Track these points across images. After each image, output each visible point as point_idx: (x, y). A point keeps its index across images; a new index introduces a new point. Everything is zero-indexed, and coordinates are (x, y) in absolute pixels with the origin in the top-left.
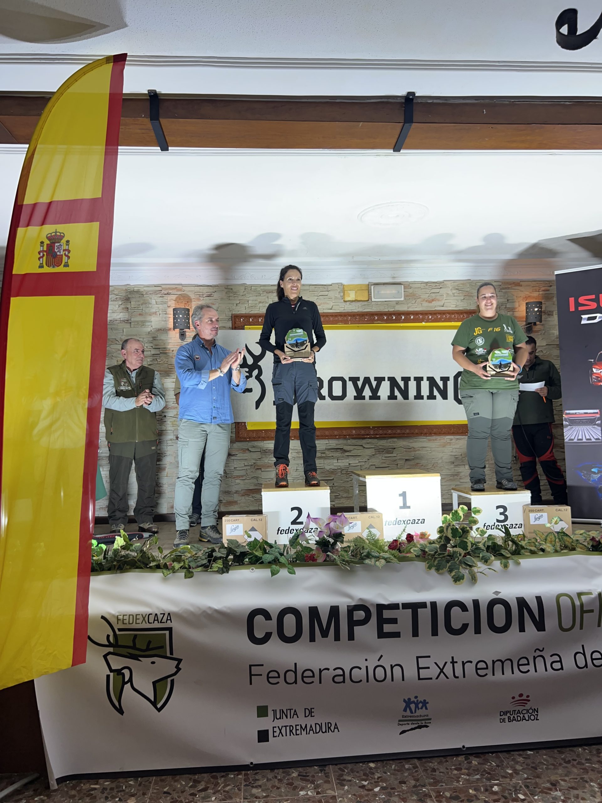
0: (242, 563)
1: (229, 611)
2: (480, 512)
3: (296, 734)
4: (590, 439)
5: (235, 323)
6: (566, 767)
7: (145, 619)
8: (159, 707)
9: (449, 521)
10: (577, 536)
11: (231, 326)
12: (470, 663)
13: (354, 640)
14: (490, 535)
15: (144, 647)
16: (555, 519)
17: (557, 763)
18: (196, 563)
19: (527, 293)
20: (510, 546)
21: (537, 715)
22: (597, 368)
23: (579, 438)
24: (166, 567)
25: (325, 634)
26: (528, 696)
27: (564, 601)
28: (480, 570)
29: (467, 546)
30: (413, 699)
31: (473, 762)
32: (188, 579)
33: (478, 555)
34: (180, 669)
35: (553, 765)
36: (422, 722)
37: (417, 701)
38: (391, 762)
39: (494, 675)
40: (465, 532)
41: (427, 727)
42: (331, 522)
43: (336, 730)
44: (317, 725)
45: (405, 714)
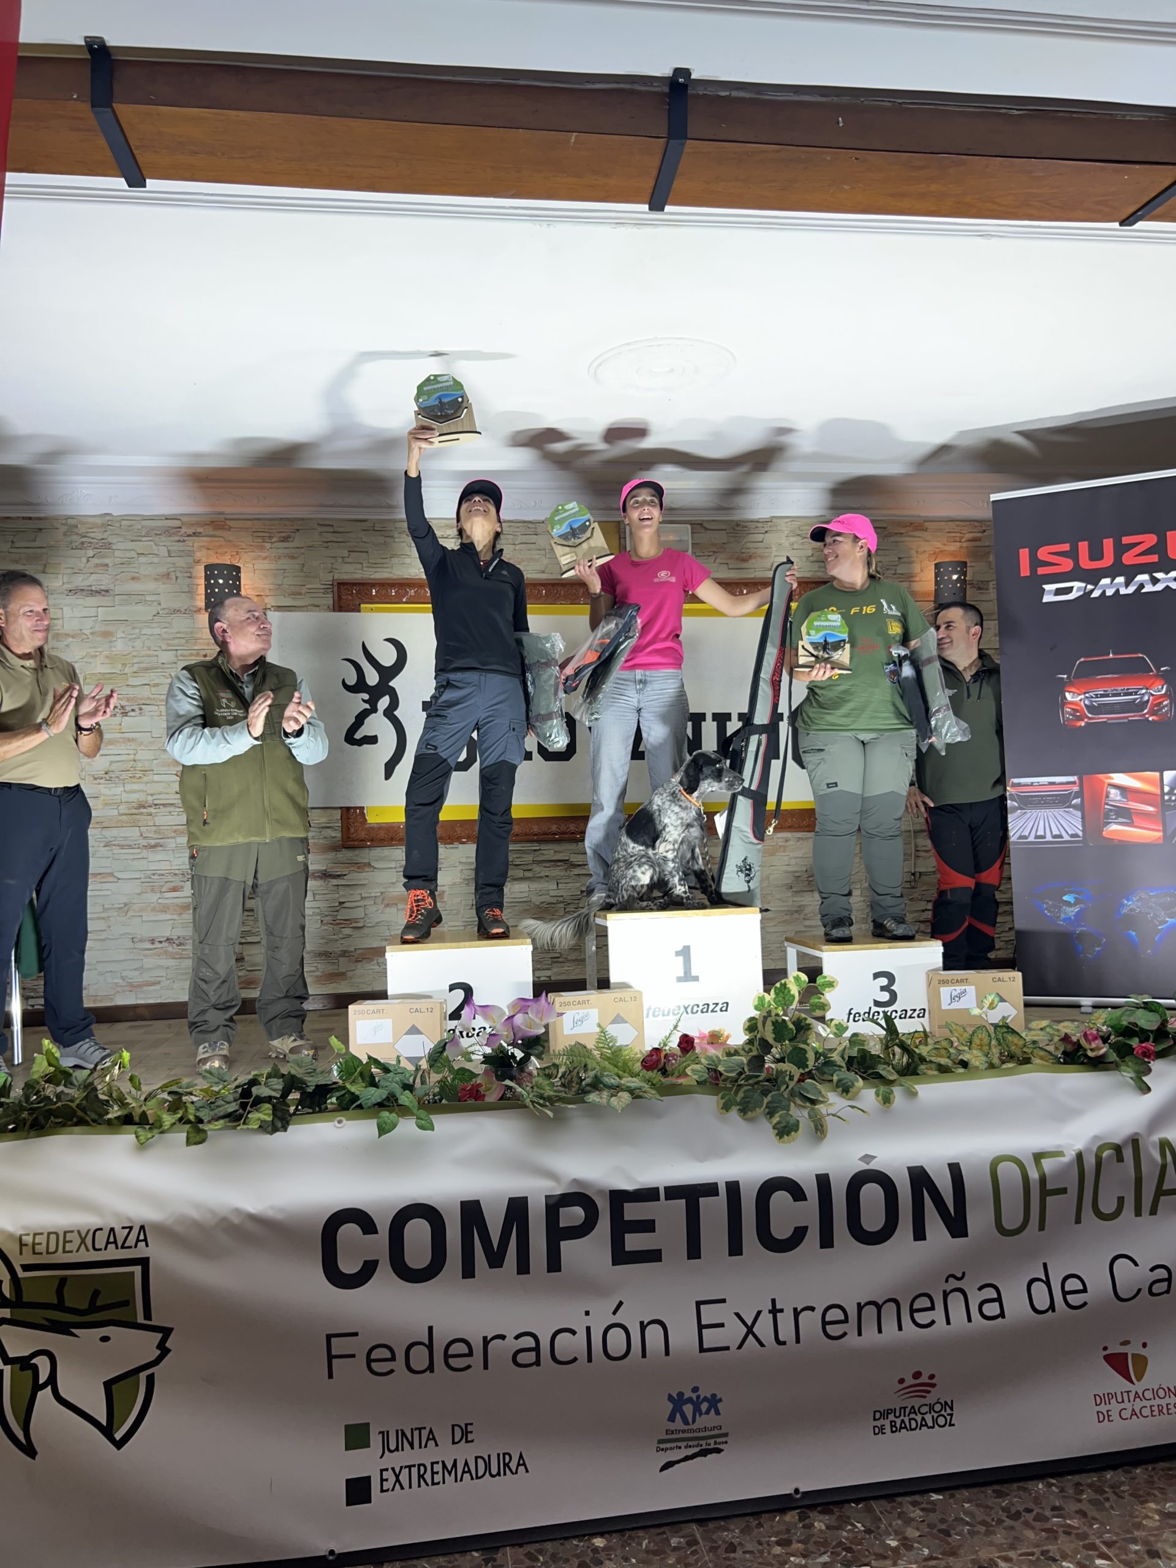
0: (322, 1107)
1: (279, 1216)
2: (833, 986)
3: (433, 1484)
4: (1060, 836)
5: (340, 598)
6: (1012, 1528)
7: (87, 1240)
8: (118, 1439)
9: (770, 1005)
10: (1033, 1033)
11: (331, 604)
12: (810, 1312)
13: (560, 1270)
14: (855, 1035)
15: (84, 1306)
16: (990, 998)
17: (993, 1520)
18: (212, 1110)
19: (938, 545)
20: (897, 1057)
21: (951, 1415)
22: (1074, 693)
23: (1038, 834)
24: (143, 1121)
25: (496, 1259)
26: (932, 1377)
27: (1007, 1170)
28: (832, 1110)
29: (807, 1059)
30: (688, 1394)
31: (816, 1524)
32: (194, 1147)
33: (830, 1078)
34: (168, 1351)
35: (983, 1523)
36: (709, 1441)
37: (698, 1397)
38: (641, 1533)
39: (860, 1334)
40: (802, 1027)
41: (719, 1451)
42: (518, 1012)
43: (521, 1468)
44: (480, 1461)
45: (672, 1426)
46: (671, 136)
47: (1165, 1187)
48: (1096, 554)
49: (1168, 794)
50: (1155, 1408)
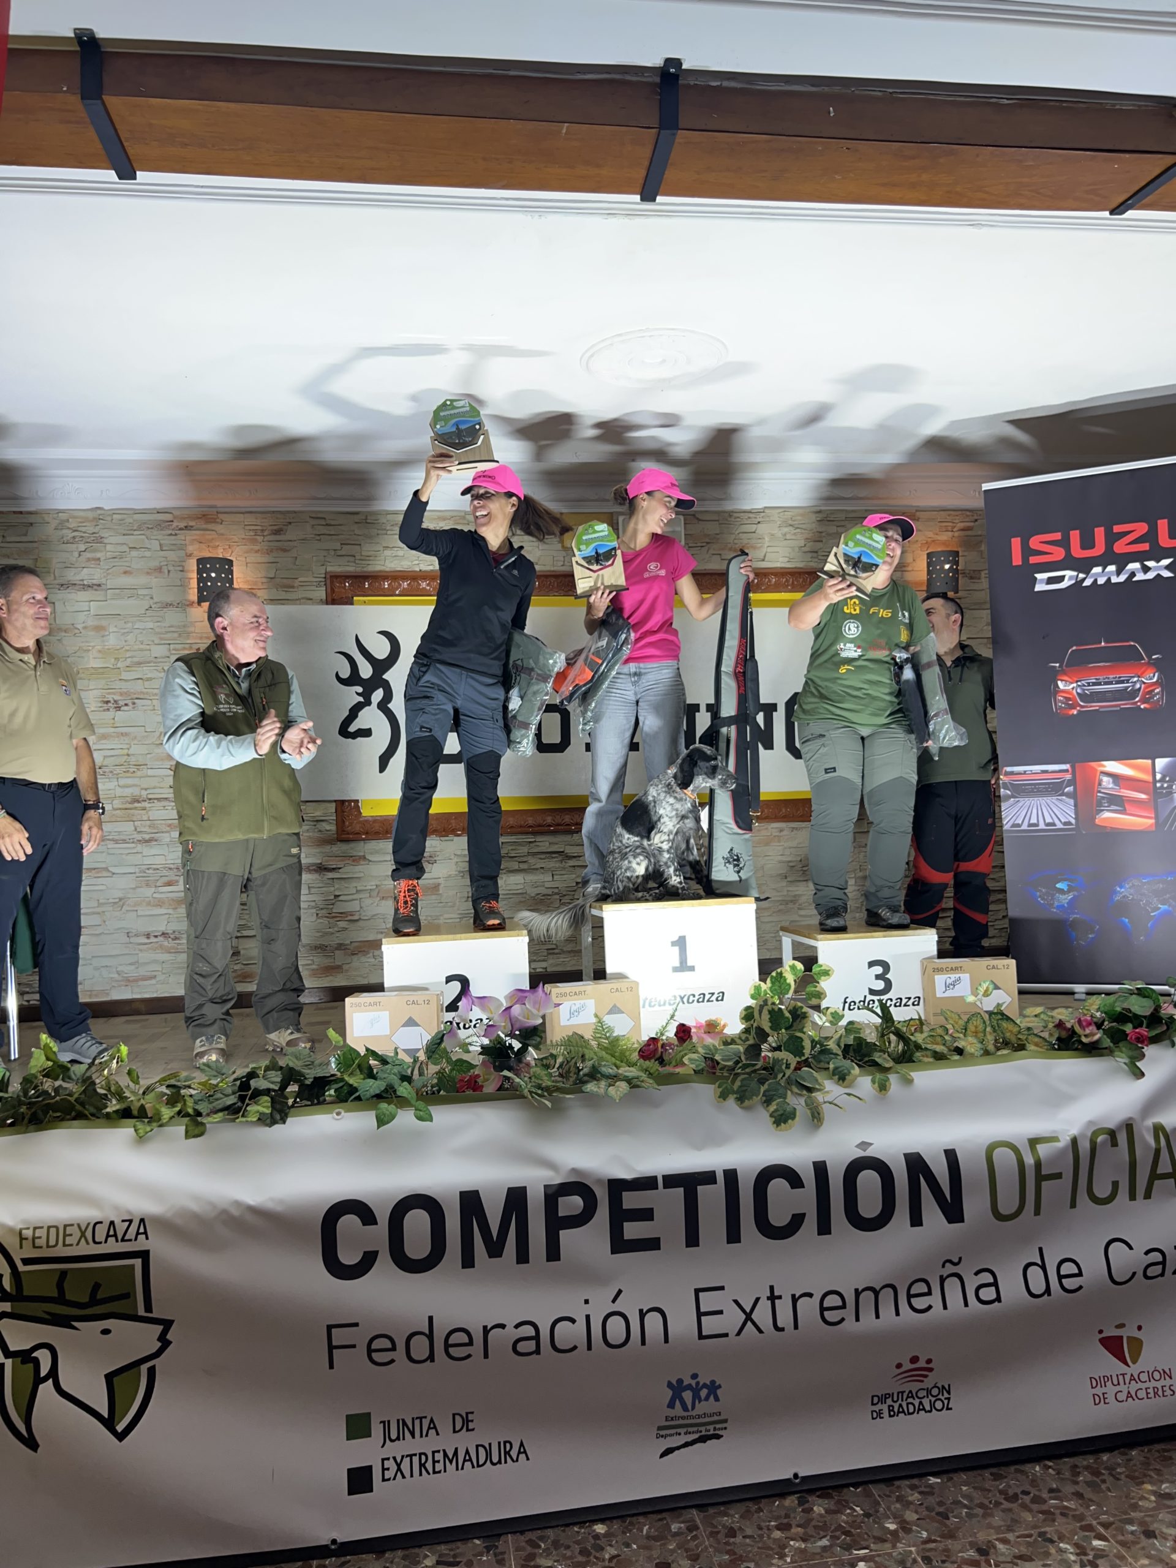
0: (318, 1100)
1: (279, 1208)
2: (828, 975)
3: (435, 1472)
4: (1053, 824)
5: (333, 591)
6: (1010, 1510)
7: (87, 1234)
8: (119, 1431)
9: (766, 993)
10: (1027, 1019)
11: (324, 597)
12: (808, 1298)
13: (559, 1260)
14: (851, 1023)
15: (85, 1299)
16: (985, 986)
17: (990, 1502)
18: (211, 1103)
19: (930, 534)
20: (892, 1045)
21: (949, 1399)
22: (1066, 681)
23: (1032, 822)
24: (142, 1114)
25: (495, 1249)
26: (929, 1361)
27: (1003, 1156)
28: (828, 1098)
29: (803, 1047)
30: (687, 1381)
31: (815, 1508)
32: (193, 1140)
33: (826, 1066)
34: (170, 1342)
35: (981, 1506)
36: (708, 1428)
37: (698, 1383)
38: (641, 1519)
39: (857, 1319)
40: (798, 1016)
41: (718, 1437)
42: (515, 1003)
43: (522, 1456)
44: (481, 1450)
45: (671, 1413)
46: (662, 126)
47: (1159, 1172)
48: (1088, 542)
49: (1160, 781)
50: (1151, 1391)
